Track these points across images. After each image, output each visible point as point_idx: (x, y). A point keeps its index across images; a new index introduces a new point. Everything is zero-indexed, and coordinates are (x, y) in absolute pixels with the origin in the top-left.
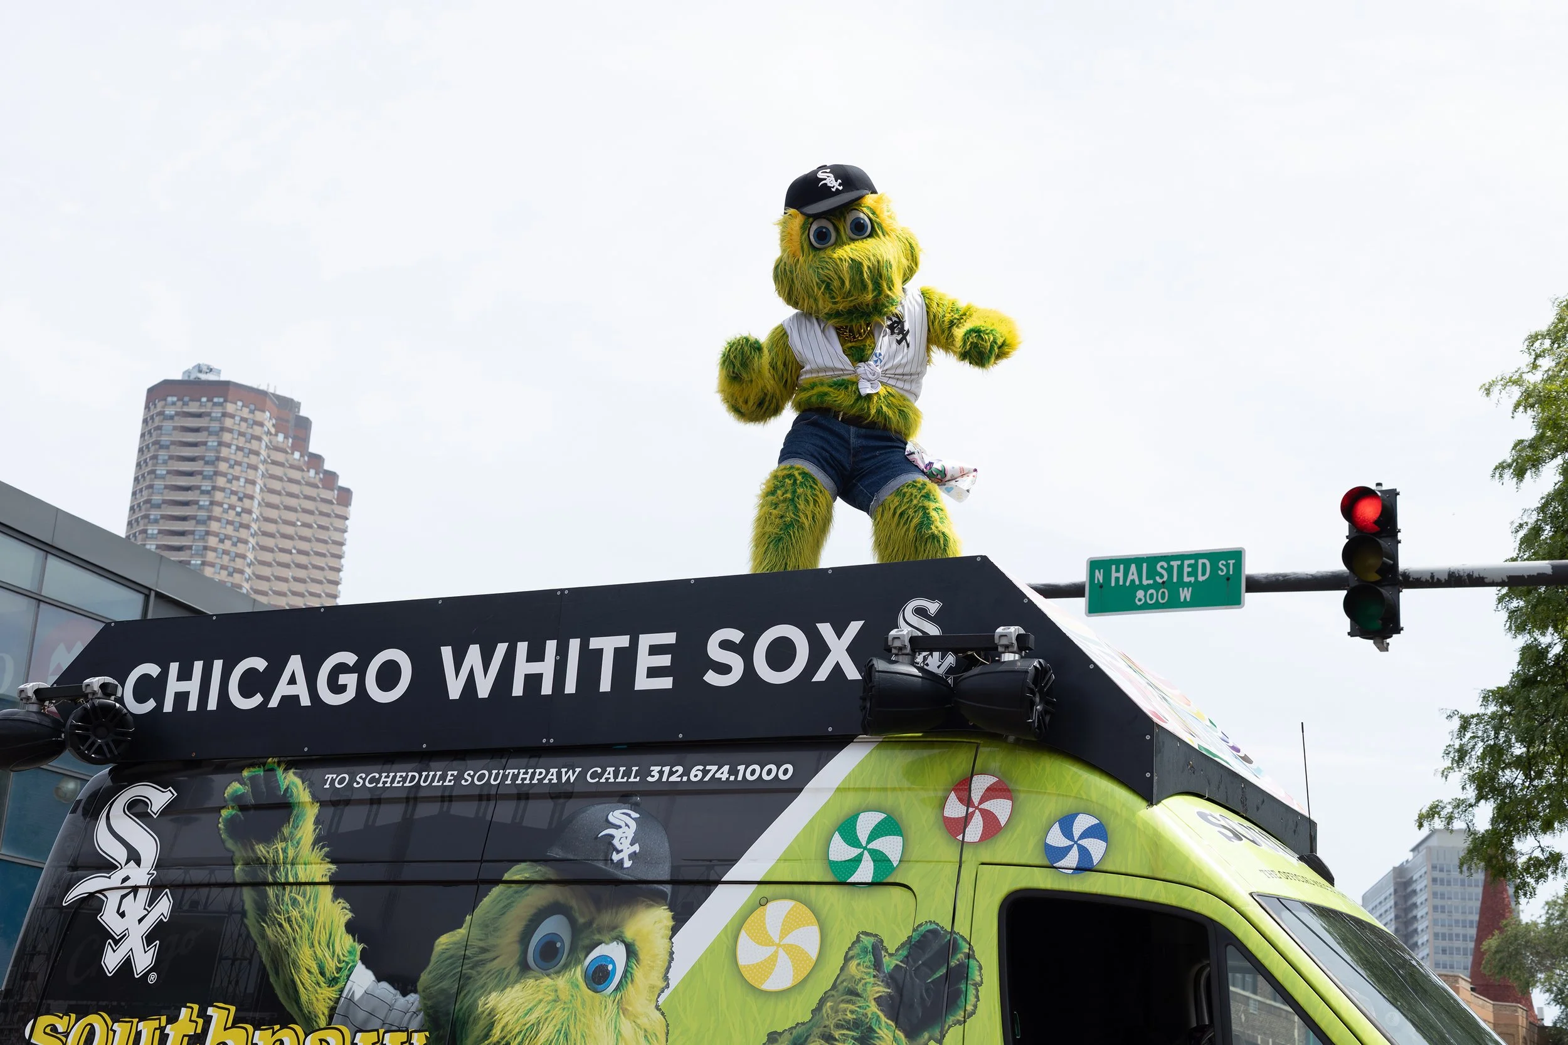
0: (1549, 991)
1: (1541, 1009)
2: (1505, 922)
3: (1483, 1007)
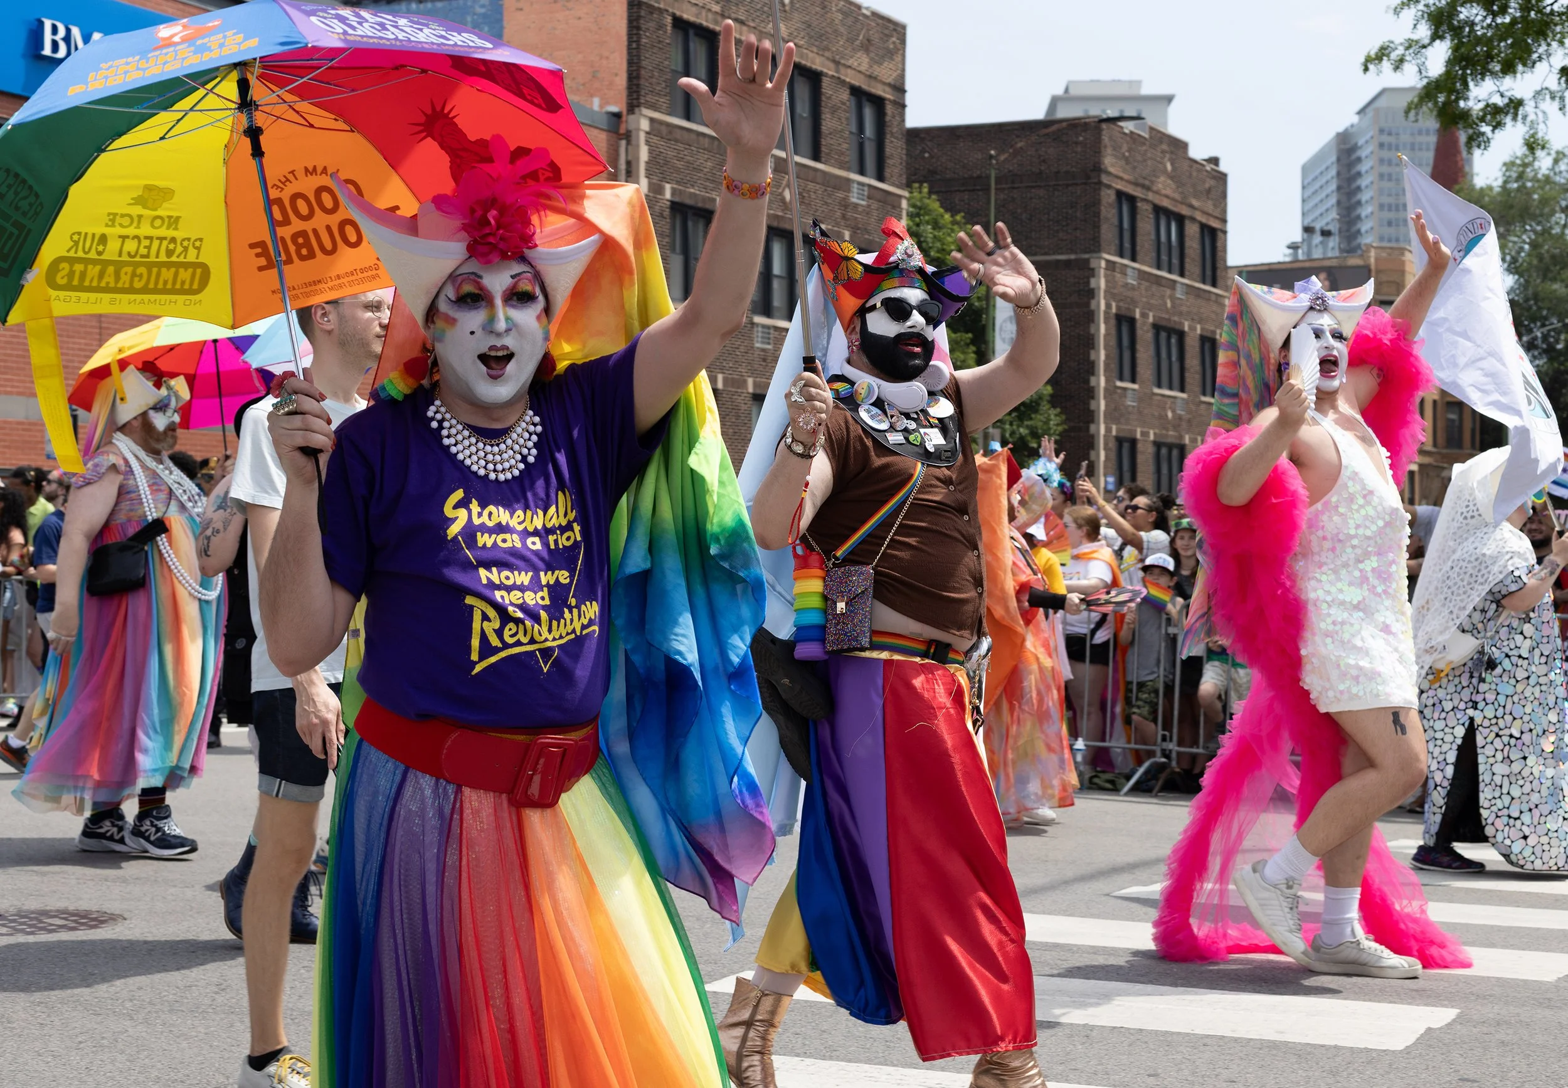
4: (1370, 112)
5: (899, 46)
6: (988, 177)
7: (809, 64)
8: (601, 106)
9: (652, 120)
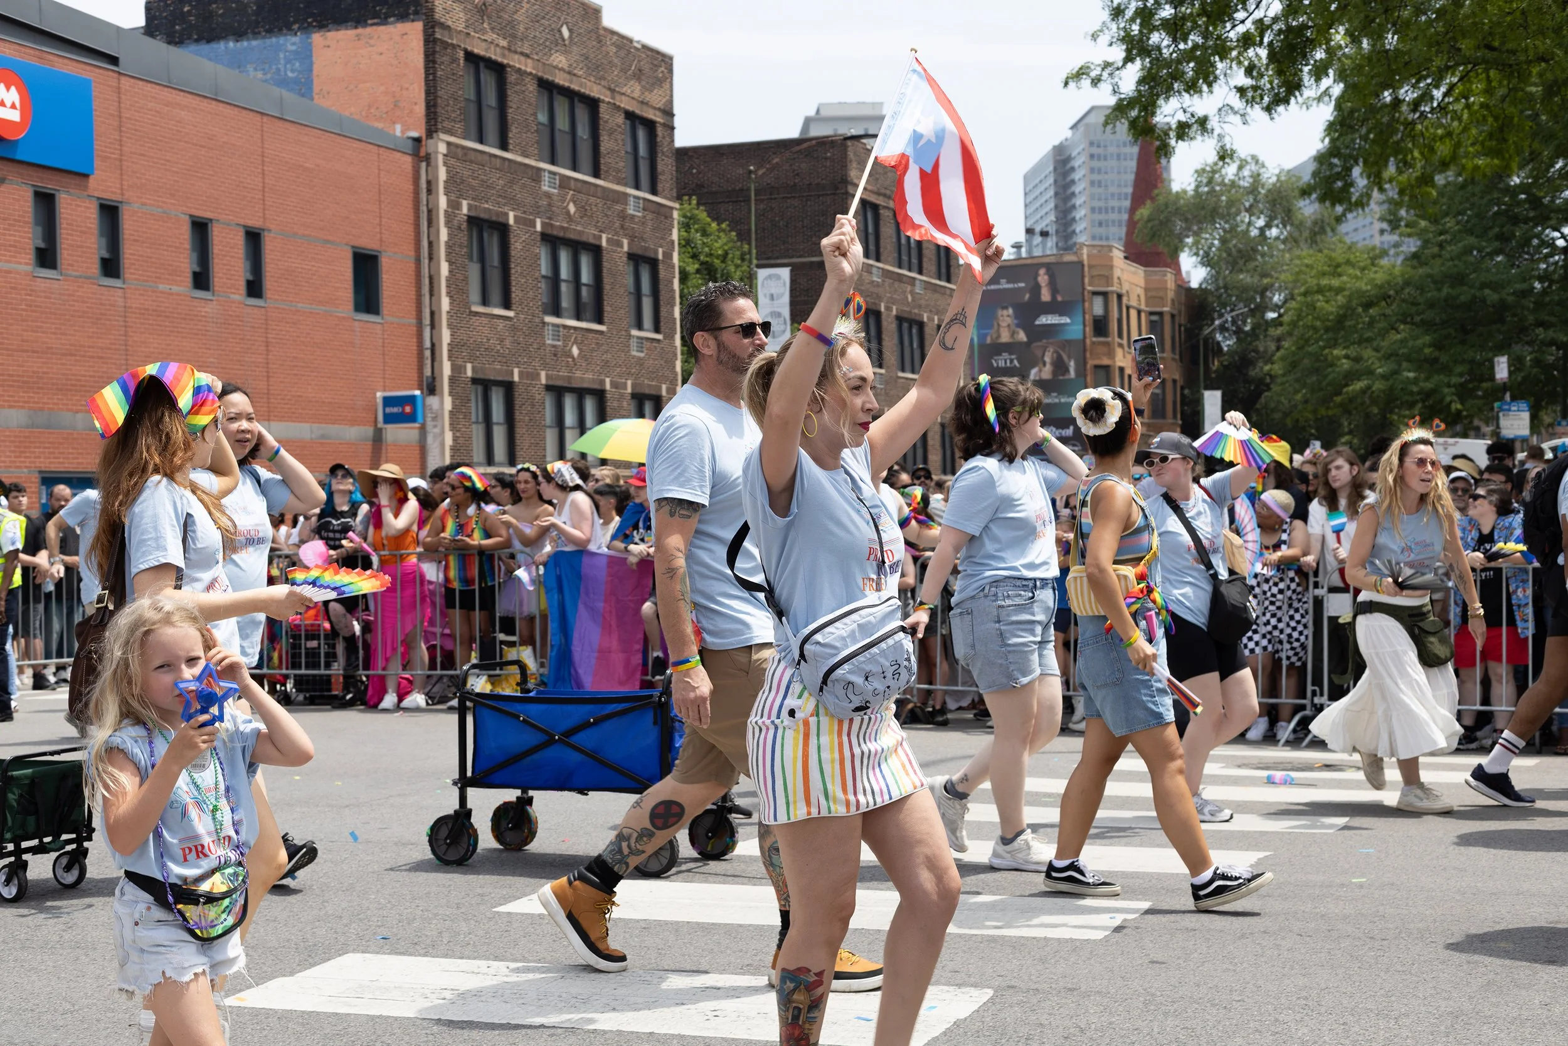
0: (1197, 254)
1: (1188, 273)
2: (1156, 192)
3: (1135, 273)
4: (1081, 128)
5: (667, 75)
6: (749, 189)
7: (587, 92)
8: (403, 132)
9: (449, 144)
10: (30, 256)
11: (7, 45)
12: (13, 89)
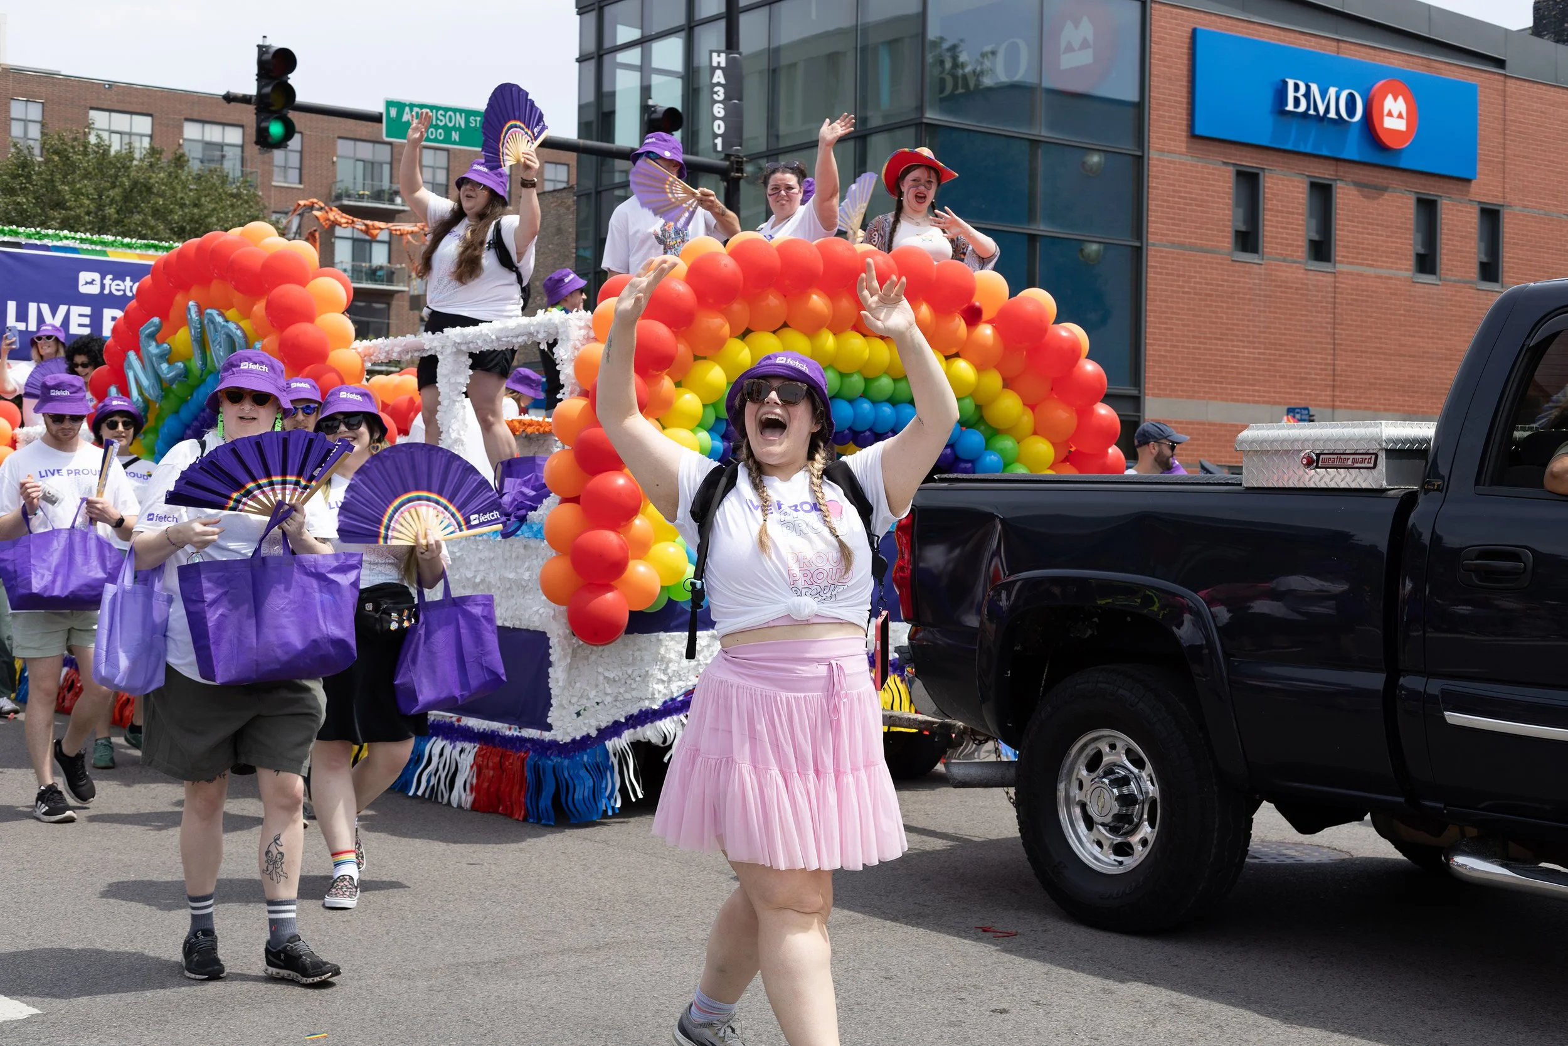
10: (1411, 262)
11: (1397, 56)
12: (1400, 99)
